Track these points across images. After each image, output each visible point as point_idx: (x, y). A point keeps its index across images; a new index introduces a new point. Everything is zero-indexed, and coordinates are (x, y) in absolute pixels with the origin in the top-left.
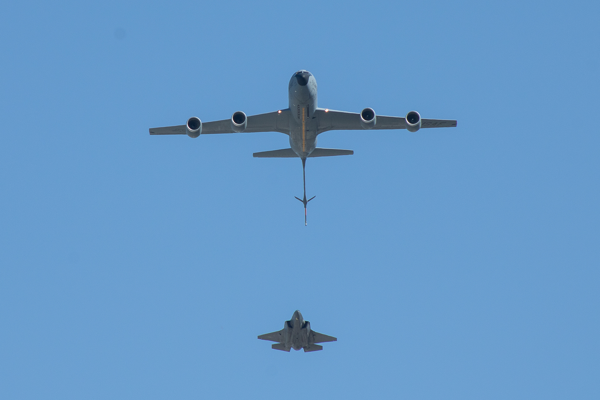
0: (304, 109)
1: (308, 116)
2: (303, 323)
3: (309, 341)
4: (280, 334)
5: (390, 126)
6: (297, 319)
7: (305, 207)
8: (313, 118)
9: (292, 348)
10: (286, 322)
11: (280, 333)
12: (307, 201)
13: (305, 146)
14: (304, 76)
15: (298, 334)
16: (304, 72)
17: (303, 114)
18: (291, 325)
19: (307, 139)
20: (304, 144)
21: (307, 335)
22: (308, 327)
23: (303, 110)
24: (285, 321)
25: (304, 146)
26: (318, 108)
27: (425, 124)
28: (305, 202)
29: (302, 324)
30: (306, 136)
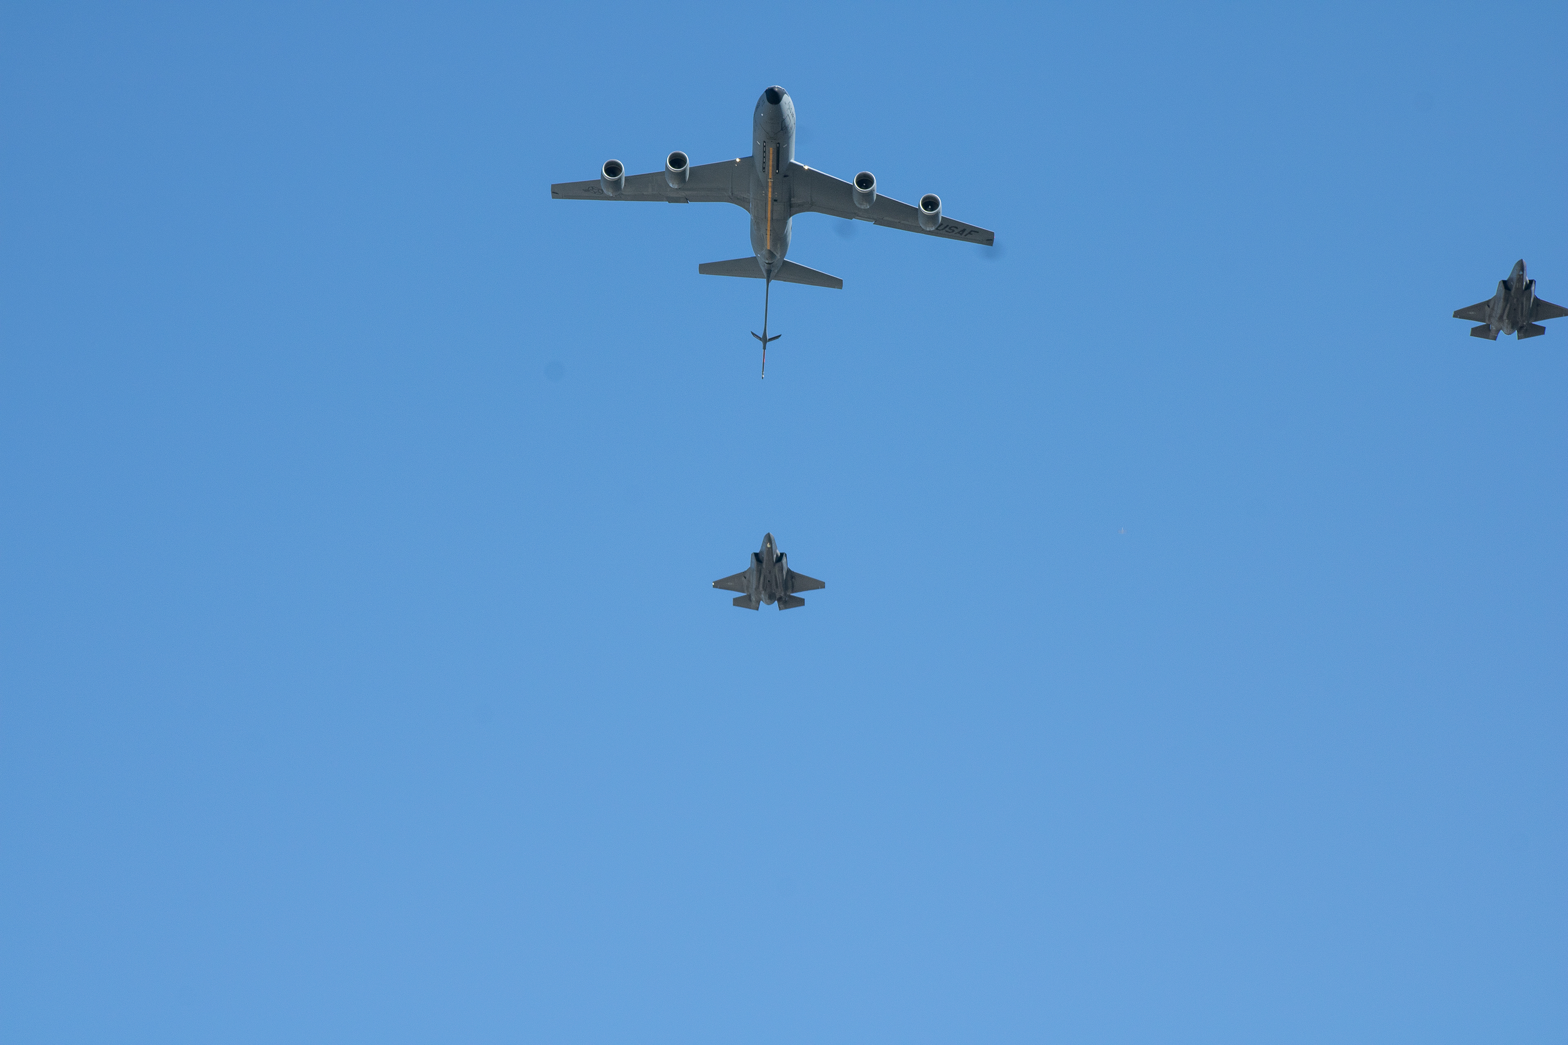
0: (771, 150)
1: (778, 170)
2: (777, 555)
3: (786, 588)
4: (745, 578)
5: (896, 221)
6: (769, 546)
8: (785, 176)
9: (761, 602)
10: (754, 555)
12: (768, 338)
13: (770, 235)
15: (770, 572)
17: (771, 163)
18: (761, 558)
19: (774, 218)
20: (769, 229)
21: (783, 576)
22: (784, 560)
23: (771, 155)
24: (752, 553)
25: (769, 233)
26: (792, 161)
27: (948, 227)
29: (775, 556)
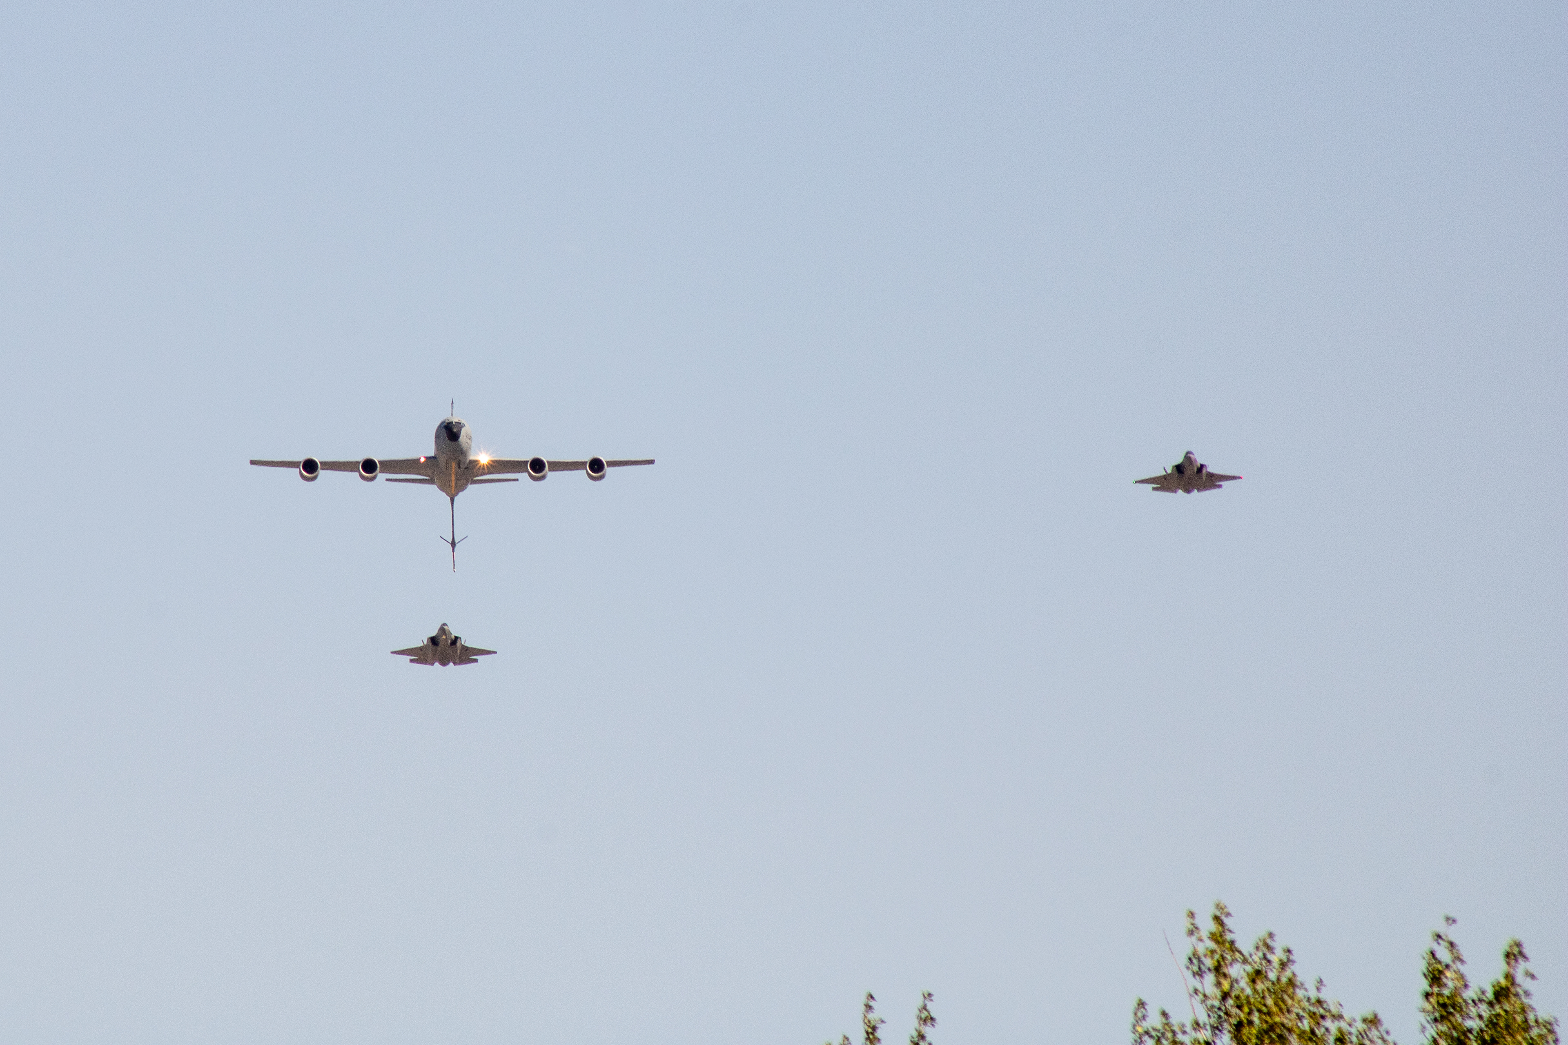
0: (453, 458)
1: (459, 467)
2: (452, 640)
3: (461, 657)
4: (421, 651)
7: (453, 551)
8: (465, 469)
11: (421, 649)
14: (455, 430)
15: (445, 652)
16: (456, 423)
17: (453, 463)
18: (436, 641)
21: (457, 653)
23: (454, 465)
26: (473, 461)
28: (453, 544)
29: (450, 641)
30: (456, 484)
